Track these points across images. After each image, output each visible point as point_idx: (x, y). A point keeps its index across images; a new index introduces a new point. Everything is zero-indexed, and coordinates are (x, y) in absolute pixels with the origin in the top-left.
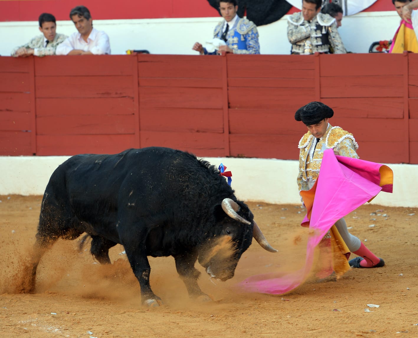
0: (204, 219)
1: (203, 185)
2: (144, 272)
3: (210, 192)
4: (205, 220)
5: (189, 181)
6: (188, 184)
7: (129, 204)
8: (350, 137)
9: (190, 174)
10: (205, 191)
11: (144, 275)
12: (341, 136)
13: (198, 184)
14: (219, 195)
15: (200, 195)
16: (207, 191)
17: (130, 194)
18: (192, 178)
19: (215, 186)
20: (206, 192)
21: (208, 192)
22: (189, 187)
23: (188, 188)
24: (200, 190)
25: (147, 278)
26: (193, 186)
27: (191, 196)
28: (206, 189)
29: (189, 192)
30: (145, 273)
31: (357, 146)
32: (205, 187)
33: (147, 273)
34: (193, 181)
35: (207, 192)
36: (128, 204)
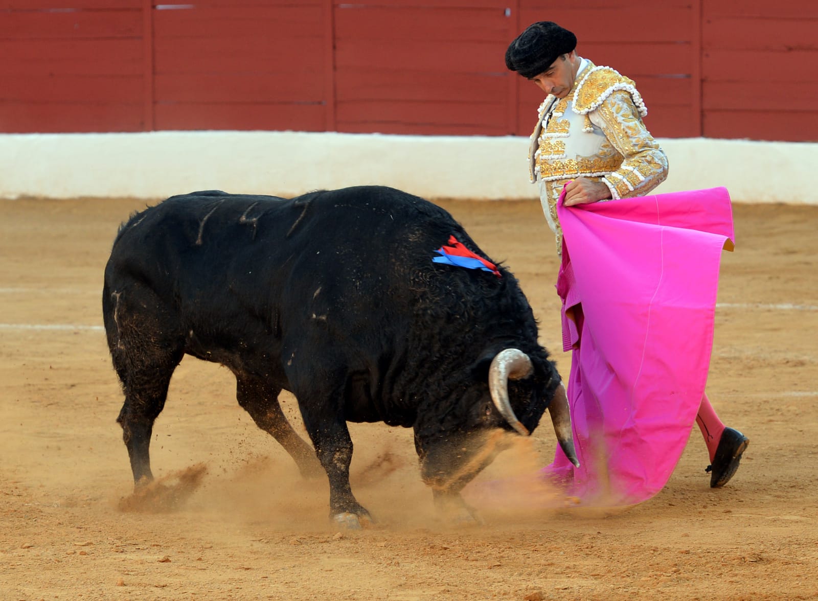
0: (450, 363)
1: (460, 297)
2: (338, 454)
3: (472, 313)
4: (450, 366)
5: (430, 285)
6: (427, 289)
7: (314, 316)
8: (624, 89)
9: (437, 270)
10: (463, 311)
11: (338, 460)
12: (605, 87)
13: (448, 293)
14: (493, 322)
15: (450, 318)
16: (467, 311)
17: (315, 294)
18: (438, 279)
19: (487, 302)
20: (464, 313)
21: (468, 314)
22: (428, 298)
23: (425, 300)
24: (449, 308)
25: (343, 467)
26: (436, 297)
27: (427, 318)
28: (466, 306)
29: (425, 310)
30: (340, 455)
31: (643, 108)
32: (463, 302)
33: (345, 456)
34: (438, 285)
35: (466, 313)
36: (312, 316)
